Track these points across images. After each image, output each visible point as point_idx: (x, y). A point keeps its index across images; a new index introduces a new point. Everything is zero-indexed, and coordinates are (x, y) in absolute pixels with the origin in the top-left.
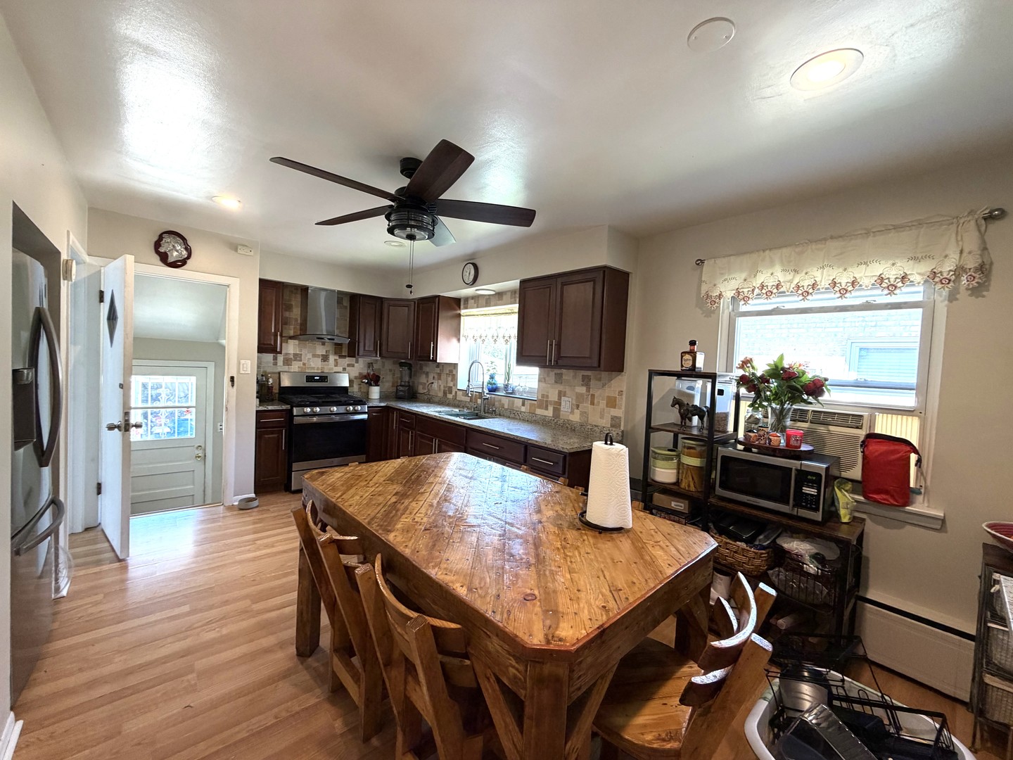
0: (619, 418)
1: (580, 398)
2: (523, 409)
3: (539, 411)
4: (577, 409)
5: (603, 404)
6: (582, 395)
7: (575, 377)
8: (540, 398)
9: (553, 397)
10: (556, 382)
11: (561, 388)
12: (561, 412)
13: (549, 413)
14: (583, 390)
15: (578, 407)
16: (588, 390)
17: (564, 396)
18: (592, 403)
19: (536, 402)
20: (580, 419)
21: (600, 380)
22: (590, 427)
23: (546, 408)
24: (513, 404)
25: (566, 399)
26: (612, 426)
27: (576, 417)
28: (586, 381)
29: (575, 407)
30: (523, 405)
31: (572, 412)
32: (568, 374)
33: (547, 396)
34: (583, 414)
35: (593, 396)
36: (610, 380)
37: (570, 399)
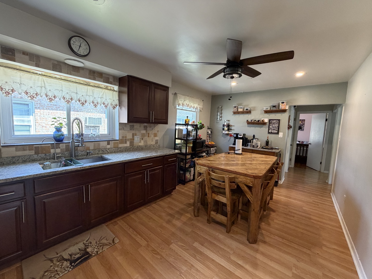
0: (158, 140)
2: (109, 146)
3: (120, 145)
4: (142, 140)
5: (152, 136)
6: (144, 134)
7: (140, 126)
8: (121, 138)
9: (129, 136)
10: (131, 129)
11: (134, 132)
12: (134, 143)
13: (128, 144)
14: (144, 132)
15: (142, 139)
16: (147, 131)
17: (136, 135)
18: (148, 137)
19: (118, 141)
20: (144, 144)
21: (151, 127)
22: (149, 146)
23: (126, 143)
24: (99, 145)
25: (137, 136)
26: (156, 143)
27: (142, 144)
28: (145, 128)
29: (141, 139)
30: (108, 144)
31: (140, 142)
32: (137, 125)
33: (126, 137)
34: (146, 141)
35: (148, 134)
36: (154, 127)
37: (139, 136)
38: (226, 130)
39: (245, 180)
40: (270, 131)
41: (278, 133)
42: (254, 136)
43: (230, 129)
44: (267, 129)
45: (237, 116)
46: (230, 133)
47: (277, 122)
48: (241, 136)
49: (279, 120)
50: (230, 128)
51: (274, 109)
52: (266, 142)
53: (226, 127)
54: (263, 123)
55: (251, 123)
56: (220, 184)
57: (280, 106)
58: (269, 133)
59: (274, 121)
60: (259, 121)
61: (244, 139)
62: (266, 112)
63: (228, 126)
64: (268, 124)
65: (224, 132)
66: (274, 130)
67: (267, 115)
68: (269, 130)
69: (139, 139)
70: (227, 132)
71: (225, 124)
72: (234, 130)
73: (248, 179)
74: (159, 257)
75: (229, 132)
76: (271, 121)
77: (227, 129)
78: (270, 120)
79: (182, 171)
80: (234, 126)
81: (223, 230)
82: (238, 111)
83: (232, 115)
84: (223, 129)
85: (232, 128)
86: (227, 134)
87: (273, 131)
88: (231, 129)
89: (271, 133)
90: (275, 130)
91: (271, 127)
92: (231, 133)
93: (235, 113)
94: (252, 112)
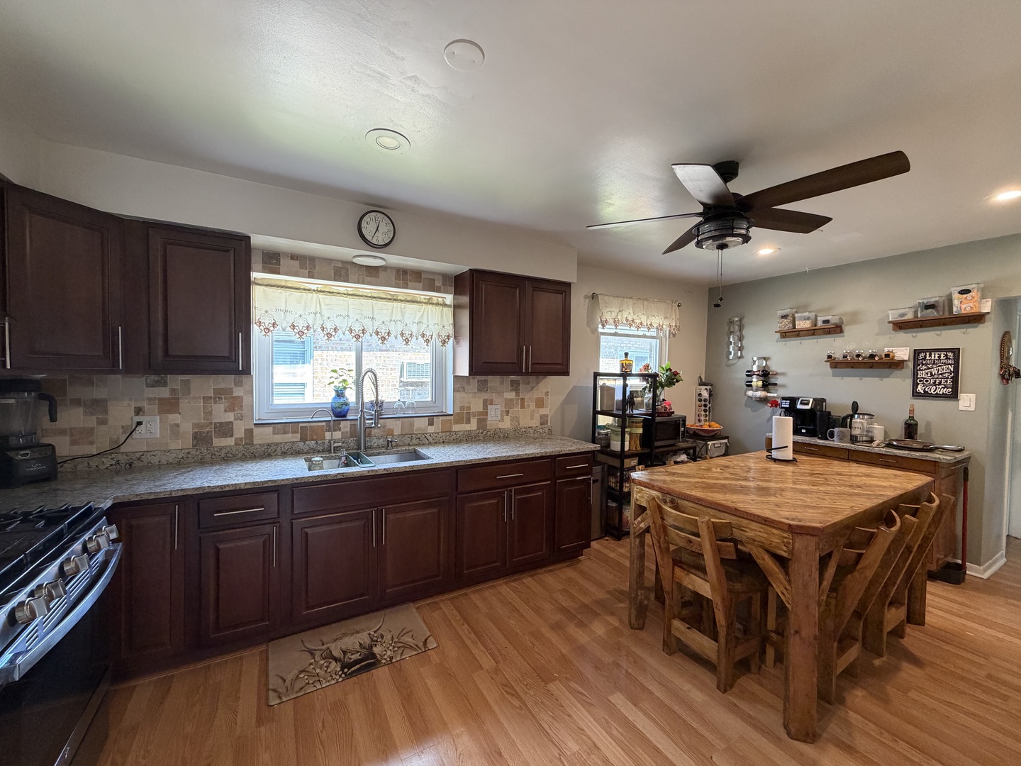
0: (547, 416)
1: (509, 404)
2: (431, 429)
3: (456, 428)
4: (508, 415)
5: (532, 406)
6: (511, 400)
7: (502, 383)
8: (458, 411)
9: (477, 406)
10: (479, 390)
11: (486, 396)
12: (488, 422)
13: (473, 425)
14: (512, 395)
15: (507, 413)
16: (517, 394)
17: (491, 404)
18: (523, 407)
19: (452, 417)
20: (511, 424)
21: (528, 383)
22: (524, 430)
23: (468, 422)
24: (412, 425)
25: (495, 407)
26: (541, 424)
27: (506, 424)
28: (515, 386)
29: (504, 414)
30: (431, 424)
31: (502, 420)
32: (494, 381)
33: (469, 408)
34: (515, 419)
35: (522, 400)
36: (538, 383)
37: (499, 407)
38: (757, 386)
39: (765, 535)
40: (920, 389)
41: (954, 395)
42: (855, 406)
43: (769, 384)
44: (909, 382)
45: (794, 343)
46: (772, 395)
47: (947, 358)
48: (808, 404)
49: (956, 352)
50: (773, 380)
51: (931, 314)
52: (904, 426)
53: (757, 378)
54: (896, 365)
55: (840, 364)
56: (690, 541)
57: (956, 302)
58: (916, 394)
59: (935, 356)
60: (872, 356)
61: (818, 416)
62: (900, 326)
63: (765, 374)
64: (911, 365)
65: (750, 393)
66: (935, 383)
67: (902, 336)
68: (915, 385)
69: (499, 413)
70: (760, 394)
71: (755, 369)
72: (784, 386)
73: (773, 534)
74: (516, 703)
75: (769, 395)
76: (922, 355)
77: (760, 383)
78: (917, 353)
79: (614, 500)
80: (783, 374)
81: (709, 679)
82: (794, 327)
83: (777, 341)
84: (749, 386)
85: (779, 380)
86: (763, 400)
87: (932, 390)
88: (776, 384)
89: (926, 395)
90: (940, 384)
91: (920, 374)
92: (775, 395)
93: (784, 335)
94: (846, 329)
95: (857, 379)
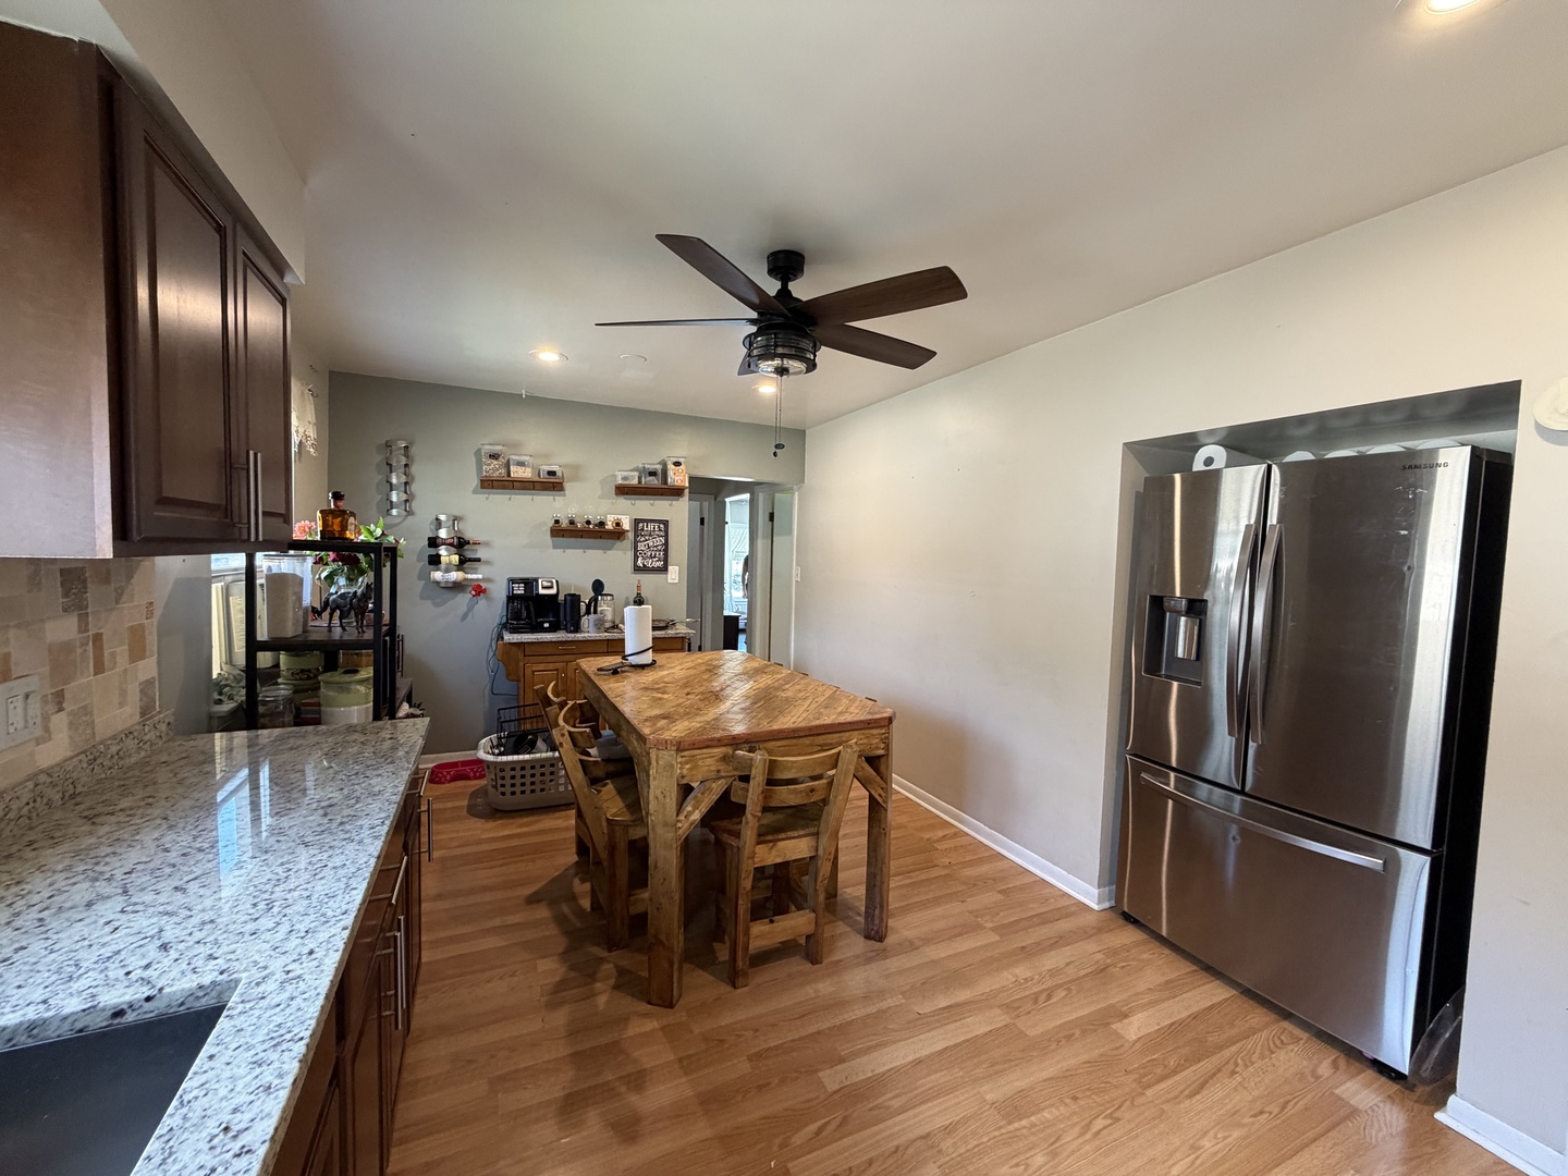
0: (151, 683)
1: (61, 663)
4: (61, 710)
5: (122, 655)
6: (67, 647)
14: (68, 628)
15: (59, 698)
16: (84, 624)
18: (99, 667)
20: (74, 742)
22: (114, 749)
25: (21, 685)
26: (143, 715)
27: (57, 747)
29: (51, 708)
31: (47, 735)
34: (84, 718)
35: (98, 638)
36: (129, 577)
37: (32, 683)
38: (450, 563)
40: (640, 563)
41: (664, 569)
42: (598, 586)
43: (470, 560)
44: (631, 554)
45: (500, 500)
46: (474, 576)
47: (660, 530)
48: (551, 587)
49: (666, 523)
50: (469, 555)
51: (654, 482)
53: (447, 550)
54: (618, 534)
55: (565, 532)
57: (671, 473)
58: (637, 569)
59: (651, 526)
60: (602, 524)
61: (563, 603)
62: (623, 491)
63: (460, 544)
64: (631, 535)
65: (437, 575)
66: (651, 557)
67: (623, 502)
68: (636, 558)
69: (35, 707)
70: (455, 576)
71: (443, 534)
72: (488, 563)
75: (469, 576)
76: (641, 525)
77: (455, 559)
78: (637, 522)
80: (487, 544)
83: (474, 492)
84: (435, 561)
85: (481, 553)
86: (457, 587)
87: (649, 563)
88: (479, 560)
89: (645, 569)
90: (655, 557)
91: (641, 546)
92: (480, 576)
93: (488, 484)
94: (567, 485)
95: (600, 552)
